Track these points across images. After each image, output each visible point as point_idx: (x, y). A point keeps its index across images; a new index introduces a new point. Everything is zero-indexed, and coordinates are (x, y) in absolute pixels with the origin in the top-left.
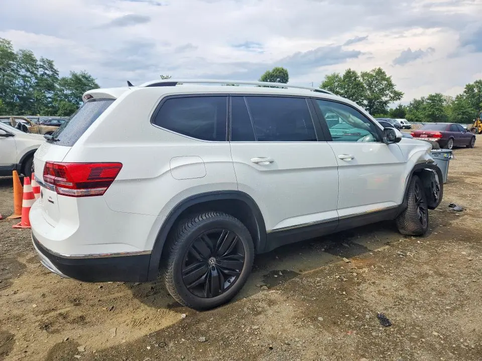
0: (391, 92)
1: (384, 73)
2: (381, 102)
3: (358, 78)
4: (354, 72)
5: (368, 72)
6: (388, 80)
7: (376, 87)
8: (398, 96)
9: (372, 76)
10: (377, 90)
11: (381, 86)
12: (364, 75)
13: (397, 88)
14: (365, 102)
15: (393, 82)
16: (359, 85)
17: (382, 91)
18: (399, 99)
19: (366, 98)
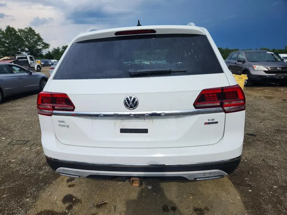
0: (42, 43)
1: (34, 31)
2: (37, 49)
3: (17, 32)
4: (13, 29)
5: (23, 29)
6: (38, 35)
7: (31, 39)
8: (46, 46)
9: (26, 32)
10: (32, 41)
11: (34, 40)
12: (20, 31)
13: (45, 41)
14: (26, 49)
15: (42, 37)
16: (18, 37)
17: (36, 42)
18: (48, 48)
19: (26, 46)
